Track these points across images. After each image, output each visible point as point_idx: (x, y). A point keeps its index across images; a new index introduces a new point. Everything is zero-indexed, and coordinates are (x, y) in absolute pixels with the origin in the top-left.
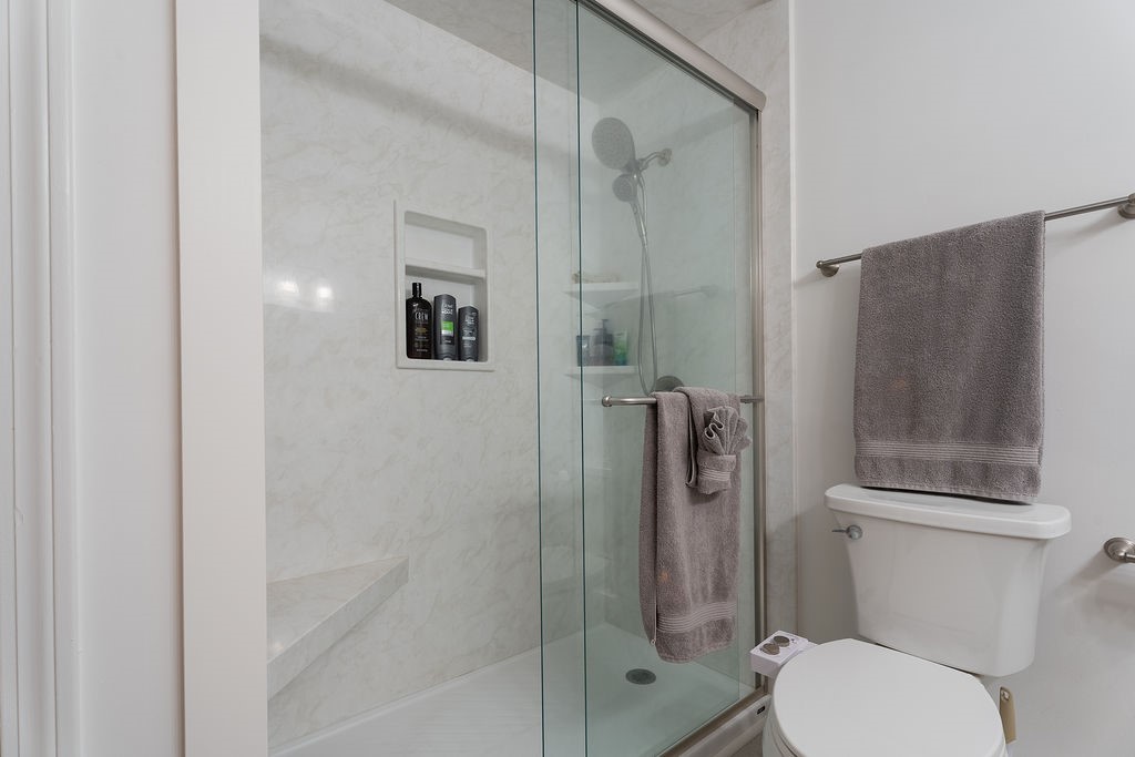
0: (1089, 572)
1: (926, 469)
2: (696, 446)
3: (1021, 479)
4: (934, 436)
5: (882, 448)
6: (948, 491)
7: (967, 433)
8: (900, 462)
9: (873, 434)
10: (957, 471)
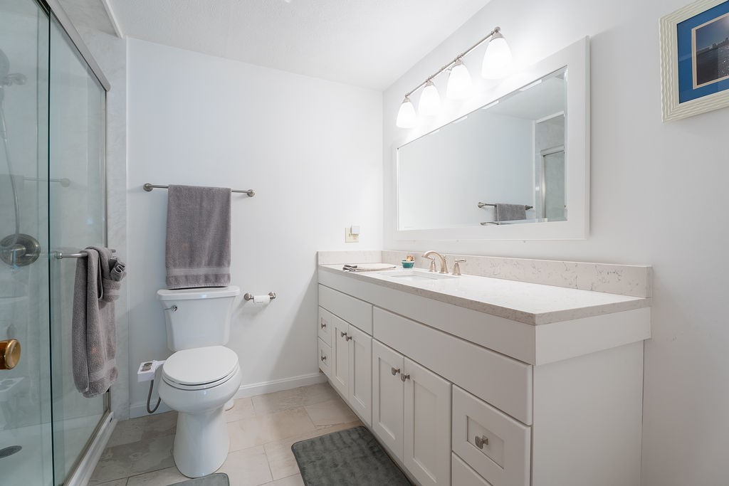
0: (241, 306)
1: (196, 278)
2: (102, 276)
3: (226, 278)
4: (199, 265)
5: (178, 272)
6: (203, 286)
7: (209, 264)
8: (186, 277)
9: (175, 266)
10: (207, 278)
